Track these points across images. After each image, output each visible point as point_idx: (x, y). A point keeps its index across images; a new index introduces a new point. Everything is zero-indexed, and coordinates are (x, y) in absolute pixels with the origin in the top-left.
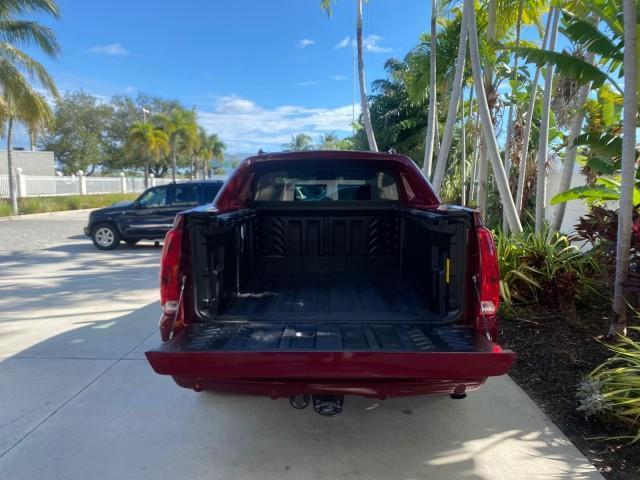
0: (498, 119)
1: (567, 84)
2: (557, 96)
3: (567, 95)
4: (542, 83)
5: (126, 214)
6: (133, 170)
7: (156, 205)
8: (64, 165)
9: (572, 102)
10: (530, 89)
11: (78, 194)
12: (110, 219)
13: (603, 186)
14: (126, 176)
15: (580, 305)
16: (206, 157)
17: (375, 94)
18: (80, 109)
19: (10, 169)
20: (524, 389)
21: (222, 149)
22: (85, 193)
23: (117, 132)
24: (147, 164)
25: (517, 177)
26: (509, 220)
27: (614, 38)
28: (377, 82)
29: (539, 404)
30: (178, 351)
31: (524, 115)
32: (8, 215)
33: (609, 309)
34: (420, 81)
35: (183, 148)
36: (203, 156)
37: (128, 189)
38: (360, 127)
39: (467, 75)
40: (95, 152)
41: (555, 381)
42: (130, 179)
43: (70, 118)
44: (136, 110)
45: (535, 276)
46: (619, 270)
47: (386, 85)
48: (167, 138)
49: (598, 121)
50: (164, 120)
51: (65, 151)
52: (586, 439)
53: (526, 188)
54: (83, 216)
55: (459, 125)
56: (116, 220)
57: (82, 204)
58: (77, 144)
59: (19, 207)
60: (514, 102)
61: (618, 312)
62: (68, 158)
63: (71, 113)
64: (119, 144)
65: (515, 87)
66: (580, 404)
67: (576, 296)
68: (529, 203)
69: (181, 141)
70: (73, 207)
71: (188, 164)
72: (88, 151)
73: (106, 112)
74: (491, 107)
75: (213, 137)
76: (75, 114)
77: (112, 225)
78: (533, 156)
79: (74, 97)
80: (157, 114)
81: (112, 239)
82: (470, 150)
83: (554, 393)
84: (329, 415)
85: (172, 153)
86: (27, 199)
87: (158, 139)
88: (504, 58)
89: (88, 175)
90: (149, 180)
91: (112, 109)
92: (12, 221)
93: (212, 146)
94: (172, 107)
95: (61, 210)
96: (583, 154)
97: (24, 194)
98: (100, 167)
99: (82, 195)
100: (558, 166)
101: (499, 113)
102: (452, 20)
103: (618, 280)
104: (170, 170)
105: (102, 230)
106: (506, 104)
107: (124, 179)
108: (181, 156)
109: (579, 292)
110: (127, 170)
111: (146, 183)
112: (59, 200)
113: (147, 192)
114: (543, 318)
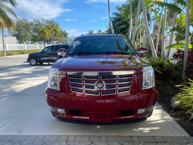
0: (151, 24)
1: (171, 13)
2: (168, 17)
3: (172, 17)
4: (163, 12)
5: (39, 55)
6: (40, 42)
7: (48, 52)
8: (19, 41)
9: (173, 19)
10: (160, 15)
11: (24, 49)
12: (34, 56)
13: (181, 44)
14: (38, 44)
16: (62, 38)
18: (24, 23)
19: (3, 42)
21: (67, 35)
22: (26, 49)
23: (35, 30)
24: (44, 40)
26: (154, 55)
28: (114, 13)
31: (158, 23)
32: (3, 56)
34: (127, 13)
35: (55, 35)
36: (61, 38)
37: (39, 48)
38: (109, 28)
39: (141, 11)
40: (28, 36)
42: (40, 45)
43: (20, 26)
44: (40, 24)
45: (161, 70)
46: (184, 67)
47: (117, 14)
48: (50, 32)
49: (180, 24)
50: (50, 27)
51: (19, 36)
53: (159, 45)
54: (26, 56)
57: (25, 53)
58: (23, 34)
59: (6, 53)
60: (155, 19)
61: (184, 79)
62: (20, 39)
63: (21, 25)
64: (36, 34)
65: (156, 14)
66: (172, 104)
68: (160, 50)
69: (55, 33)
70: (23, 54)
71: (57, 40)
72: (26, 36)
73: (31, 24)
74: (148, 21)
75: (64, 32)
76: (22, 25)
77: (35, 58)
78: (161, 35)
79: (21, 20)
80: (47, 24)
81: (35, 62)
82: (142, 34)
85: (52, 37)
86: (9, 51)
88: (152, 6)
89: (27, 44)
90: (45, 45)
91: (33, 23)
92: (4, 58)
93: (64, 34)
94: (52, 22)
95: (19, 54)
96: (175, 34)
97: (8, 50)
98: (30, 41)
99: (25, 50)
100: (168, 38)
101: (151, 22)
103: (184, 70)
104: (51, 42)
107: (38, 45)
108: (55, 38)
109: (173, 74)
110: (38, 42)
112: (18, 51)
113: (45, 48)
114: (162, 82)
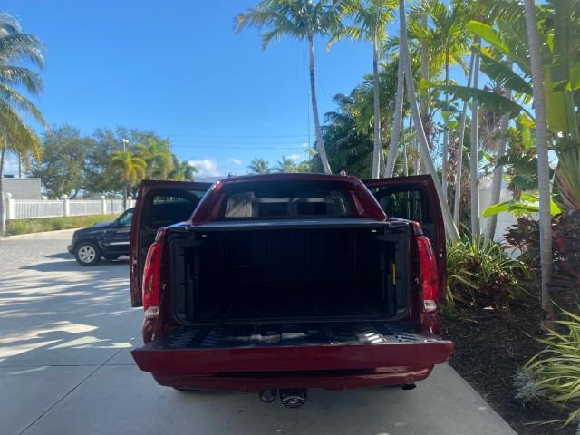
0: (435, 144)
1: (490, 114)
2: (483, 124)
3: (491, 123)
4: (469, 113)
5: (107, 232)
6: (112, 193)
8: (49, 190)
10: (460, 118)
11: (62, 215)
12: (92, 237)
14: (106, 199)
15: (513, 305)
17: (328, 124)
18: (66, 140)
20: (468, 381)
21: (194, 173)
22: (68, 214)
23: (99, 160)
24: (126, 187)
25: (454, 193)
27: (525, 77)
28: (329, 114)
29: (482, 394)
30: (160, 349)
31: (456, 140)
33: (539, 307)
34: (366, 113)
35: (159, 172)
37: (107, 210)
38: (315, 153)
39: (407, 106)
40: (78, 177)
41: (496, 373)
42: (109, 202)
43: (56, 148)
44: (115, 141)
45: (473, 279)
46: (544, 272)
47: (337, 117)
48: (144, 164)
49: (518, 145)
50: (141, 149)
51: (50, 177)
52: (524, 424)
53: (462, 202)
54: (67, 236)
55: (401, 150)
56: (98, 238)
57: (65, 225)
58: (62, 171)
59: (7, 228)
60: (446, 129)
61: (546, 309)
62: (54, 184)
63: (58, 144)
64: (100, 170)
65: (446, 118)
66: (518, 392)
67: (510, 296)
68: (465, 216)
69: (157, 166)
70: (57, 227)
72: (72, 177)
73: (88, 142)
74: (427, 134)
75: (184, 164)
76: (61, 144)
77: (93, 243)
78: (466, 175)
79: (60, 129)
80: (135, 143)
81: (94, 255)
83: (495, 383)
84: (294, 407)
86: (15, 221)
87: (135, 165)
89: (71, 199)
90: (127, 202)
91: (94, 140)
93: (184, 170)
94: (149, 136)
95: (46, 231)
96: (508, 173)
97: (12, 217)
98: (82, 191)
99: (65, 217)
100: (488, 182)
101: (435, 139)
102: (390, 61)
103: (545, 280)
105: (85, 248)
106: (441, 131)
107: (105, 202)
109: (512, 292)
110: (107, 194)
111: (124, 205)
112: (45, 221)
113: (126, 213)
114: (482, 317)
